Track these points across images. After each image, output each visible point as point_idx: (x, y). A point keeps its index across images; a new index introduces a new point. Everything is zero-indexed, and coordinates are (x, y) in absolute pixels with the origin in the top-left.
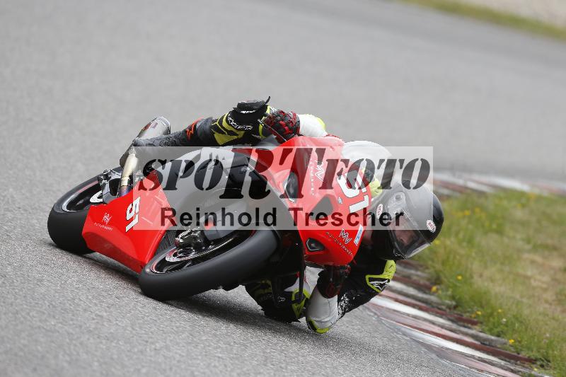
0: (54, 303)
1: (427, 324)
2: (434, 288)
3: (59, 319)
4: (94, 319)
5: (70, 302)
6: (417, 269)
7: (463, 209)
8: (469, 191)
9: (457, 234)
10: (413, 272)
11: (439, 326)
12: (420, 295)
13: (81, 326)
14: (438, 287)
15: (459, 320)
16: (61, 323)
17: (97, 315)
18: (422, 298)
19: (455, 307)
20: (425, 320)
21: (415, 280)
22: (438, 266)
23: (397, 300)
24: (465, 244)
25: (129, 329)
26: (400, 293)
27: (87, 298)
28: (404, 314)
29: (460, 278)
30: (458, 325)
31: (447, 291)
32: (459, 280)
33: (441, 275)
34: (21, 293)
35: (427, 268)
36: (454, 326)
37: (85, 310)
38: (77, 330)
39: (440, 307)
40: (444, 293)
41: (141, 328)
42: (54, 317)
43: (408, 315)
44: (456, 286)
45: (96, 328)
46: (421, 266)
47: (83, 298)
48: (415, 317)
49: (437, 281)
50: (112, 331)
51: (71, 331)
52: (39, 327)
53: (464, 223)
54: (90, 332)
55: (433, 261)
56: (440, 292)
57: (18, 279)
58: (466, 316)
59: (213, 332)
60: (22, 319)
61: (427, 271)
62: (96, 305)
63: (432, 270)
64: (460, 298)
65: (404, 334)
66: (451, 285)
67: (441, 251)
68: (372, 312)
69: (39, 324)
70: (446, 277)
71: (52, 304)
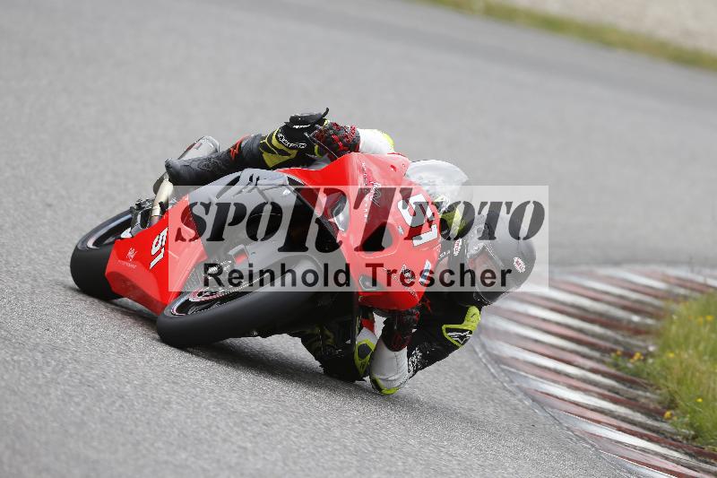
0: (185, 432)
1: (658, 458)
2: (668, 414)
3: (191, 451)
4: (235, 452)
5: (205, 430)
6: (646, 390)
7: (704, 312)
8: (711, 290)
9: (696, 346)
10: (640, 393)
11: (673, 461)
12: (650, 422)
13: (218, 461)
14: (672, 412)
15: (698, 454)
16: (194, 457)
17: (240, 447)
18: (653, 426)
19: (694, 438)
20: (657, 454)
21: (643, 403)
22: (673, 386)
23: (620, 429)
24: (706, 358)
25: (280, 464)
26: (624, 419)
27: (227, 425)
28: (629, 446)
29: (700, 400)
30: (697, 460)
31: (684, 417)
32: (699, 403)
33: (677, 397)
34: (143, 418)
35: (659, 388)
36: (693, 462)
37: (225, 441)
38: (214, 465)
39: (675, 437)
40: (680, 420)
41: (295, 463)
42: (185, 449)
43: (635, 447)
44: (695, 411)
45: (238, 464)
46: (652, 385)
47: (222, 425)
48: (644, 450)
49: (671, 404)
50: (258, 466)
51: (206, 466)
52: (166, 462)
53: (705, 331)
54: (230, 467)
55: (666, 379)
56: (675, 418)
57: (140, 401)
58: (708, 449)
59: (387, 468)
60: (144, 452)
61: (658, 391)
62: (238, 433)
63: (664, 391)
64: (700, 426)
65: (630, 472)
66: (689, 410)
67: (676, 366)
68: (588, 443)
69: (166, 458)
70: (681, 399)
71: (182, 433)
